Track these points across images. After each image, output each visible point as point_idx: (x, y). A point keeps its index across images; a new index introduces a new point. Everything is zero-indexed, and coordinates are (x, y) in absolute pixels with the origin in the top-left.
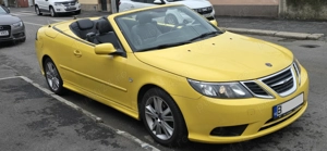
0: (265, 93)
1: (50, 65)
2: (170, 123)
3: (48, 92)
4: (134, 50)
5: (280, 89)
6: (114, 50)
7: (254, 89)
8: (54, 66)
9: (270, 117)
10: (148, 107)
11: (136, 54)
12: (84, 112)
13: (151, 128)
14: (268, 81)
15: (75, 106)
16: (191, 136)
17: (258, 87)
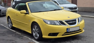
0: (65, 25)
1: (9, 19)
2: (38, 33)
3: (8, 28)
4: (31, 12)
5: (70, 24)
6: (26, 12)
7: (62, 23)
8: (10, 20)
9: (66, 32)
10: (34, 29)
11: (32, 13)
12: (17, 32)
13: (34, 35)
14: (67, 22)
15: (15, 31)
16: (43, 36)
17: (63, 22)
